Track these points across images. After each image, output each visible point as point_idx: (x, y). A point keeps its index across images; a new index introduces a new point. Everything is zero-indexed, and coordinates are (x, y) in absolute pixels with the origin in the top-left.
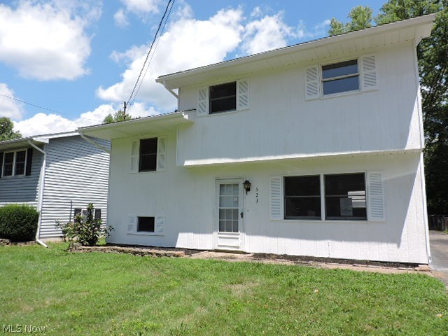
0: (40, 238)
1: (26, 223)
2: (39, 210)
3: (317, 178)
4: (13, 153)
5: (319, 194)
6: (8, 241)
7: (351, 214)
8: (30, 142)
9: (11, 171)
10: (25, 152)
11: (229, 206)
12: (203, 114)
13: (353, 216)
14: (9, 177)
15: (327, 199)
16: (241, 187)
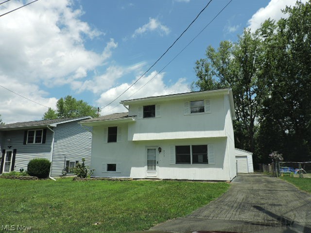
0: (51, 176)
1: (45, 168)
2: (51, 161)
3: (189, 146)
4: (34, 131)
5: (190, 153)
6: (37, 177)
7: (202, 161)
8: (47, 126)
9: (33, 141)
10: (42, 131)
11: (151, 158)
12: (140, 118)
13: (204, 162)
14: (32, 144)
15: (193, 156)
16: (157, 150)
